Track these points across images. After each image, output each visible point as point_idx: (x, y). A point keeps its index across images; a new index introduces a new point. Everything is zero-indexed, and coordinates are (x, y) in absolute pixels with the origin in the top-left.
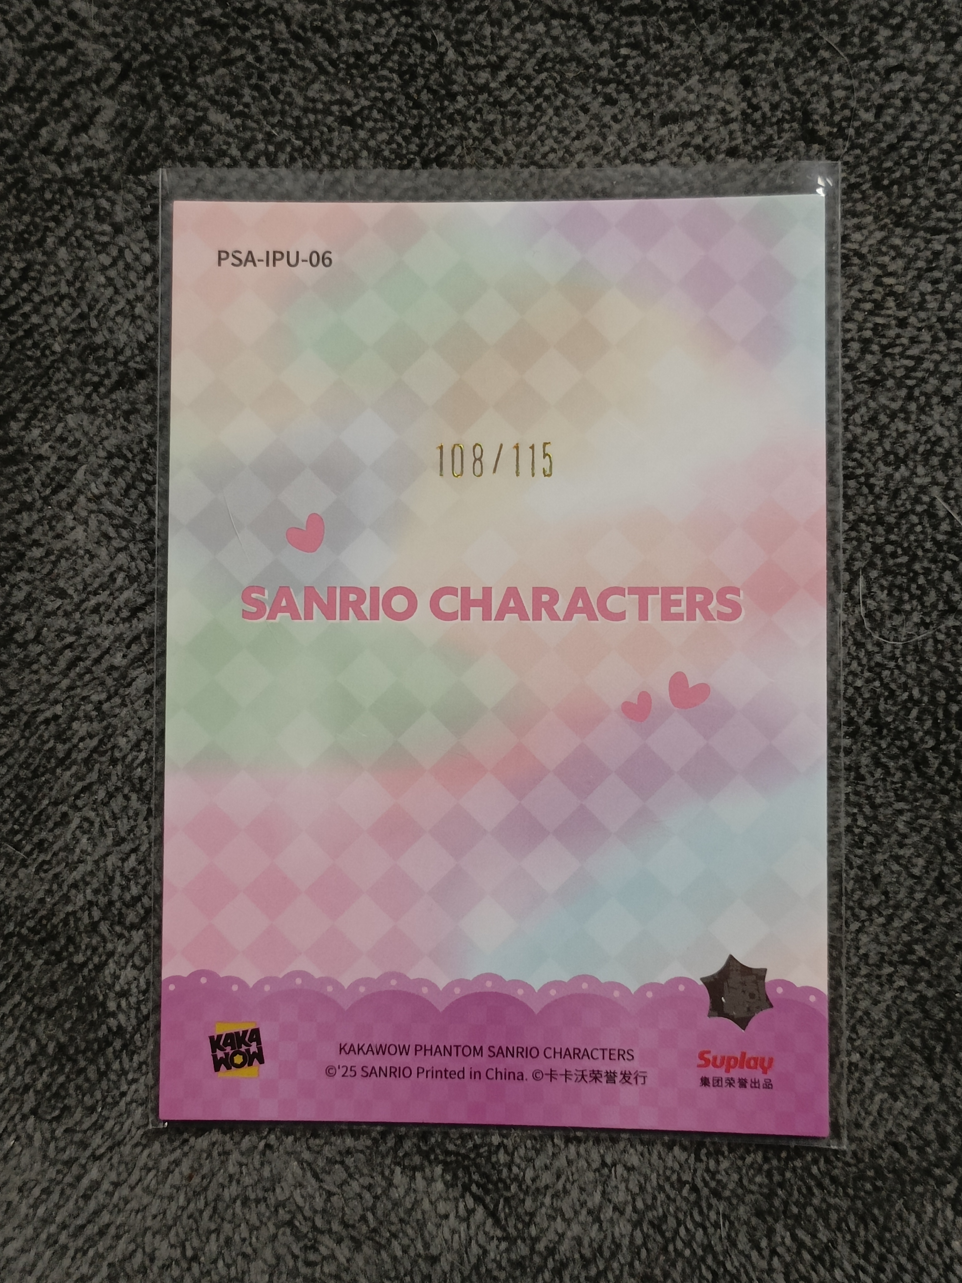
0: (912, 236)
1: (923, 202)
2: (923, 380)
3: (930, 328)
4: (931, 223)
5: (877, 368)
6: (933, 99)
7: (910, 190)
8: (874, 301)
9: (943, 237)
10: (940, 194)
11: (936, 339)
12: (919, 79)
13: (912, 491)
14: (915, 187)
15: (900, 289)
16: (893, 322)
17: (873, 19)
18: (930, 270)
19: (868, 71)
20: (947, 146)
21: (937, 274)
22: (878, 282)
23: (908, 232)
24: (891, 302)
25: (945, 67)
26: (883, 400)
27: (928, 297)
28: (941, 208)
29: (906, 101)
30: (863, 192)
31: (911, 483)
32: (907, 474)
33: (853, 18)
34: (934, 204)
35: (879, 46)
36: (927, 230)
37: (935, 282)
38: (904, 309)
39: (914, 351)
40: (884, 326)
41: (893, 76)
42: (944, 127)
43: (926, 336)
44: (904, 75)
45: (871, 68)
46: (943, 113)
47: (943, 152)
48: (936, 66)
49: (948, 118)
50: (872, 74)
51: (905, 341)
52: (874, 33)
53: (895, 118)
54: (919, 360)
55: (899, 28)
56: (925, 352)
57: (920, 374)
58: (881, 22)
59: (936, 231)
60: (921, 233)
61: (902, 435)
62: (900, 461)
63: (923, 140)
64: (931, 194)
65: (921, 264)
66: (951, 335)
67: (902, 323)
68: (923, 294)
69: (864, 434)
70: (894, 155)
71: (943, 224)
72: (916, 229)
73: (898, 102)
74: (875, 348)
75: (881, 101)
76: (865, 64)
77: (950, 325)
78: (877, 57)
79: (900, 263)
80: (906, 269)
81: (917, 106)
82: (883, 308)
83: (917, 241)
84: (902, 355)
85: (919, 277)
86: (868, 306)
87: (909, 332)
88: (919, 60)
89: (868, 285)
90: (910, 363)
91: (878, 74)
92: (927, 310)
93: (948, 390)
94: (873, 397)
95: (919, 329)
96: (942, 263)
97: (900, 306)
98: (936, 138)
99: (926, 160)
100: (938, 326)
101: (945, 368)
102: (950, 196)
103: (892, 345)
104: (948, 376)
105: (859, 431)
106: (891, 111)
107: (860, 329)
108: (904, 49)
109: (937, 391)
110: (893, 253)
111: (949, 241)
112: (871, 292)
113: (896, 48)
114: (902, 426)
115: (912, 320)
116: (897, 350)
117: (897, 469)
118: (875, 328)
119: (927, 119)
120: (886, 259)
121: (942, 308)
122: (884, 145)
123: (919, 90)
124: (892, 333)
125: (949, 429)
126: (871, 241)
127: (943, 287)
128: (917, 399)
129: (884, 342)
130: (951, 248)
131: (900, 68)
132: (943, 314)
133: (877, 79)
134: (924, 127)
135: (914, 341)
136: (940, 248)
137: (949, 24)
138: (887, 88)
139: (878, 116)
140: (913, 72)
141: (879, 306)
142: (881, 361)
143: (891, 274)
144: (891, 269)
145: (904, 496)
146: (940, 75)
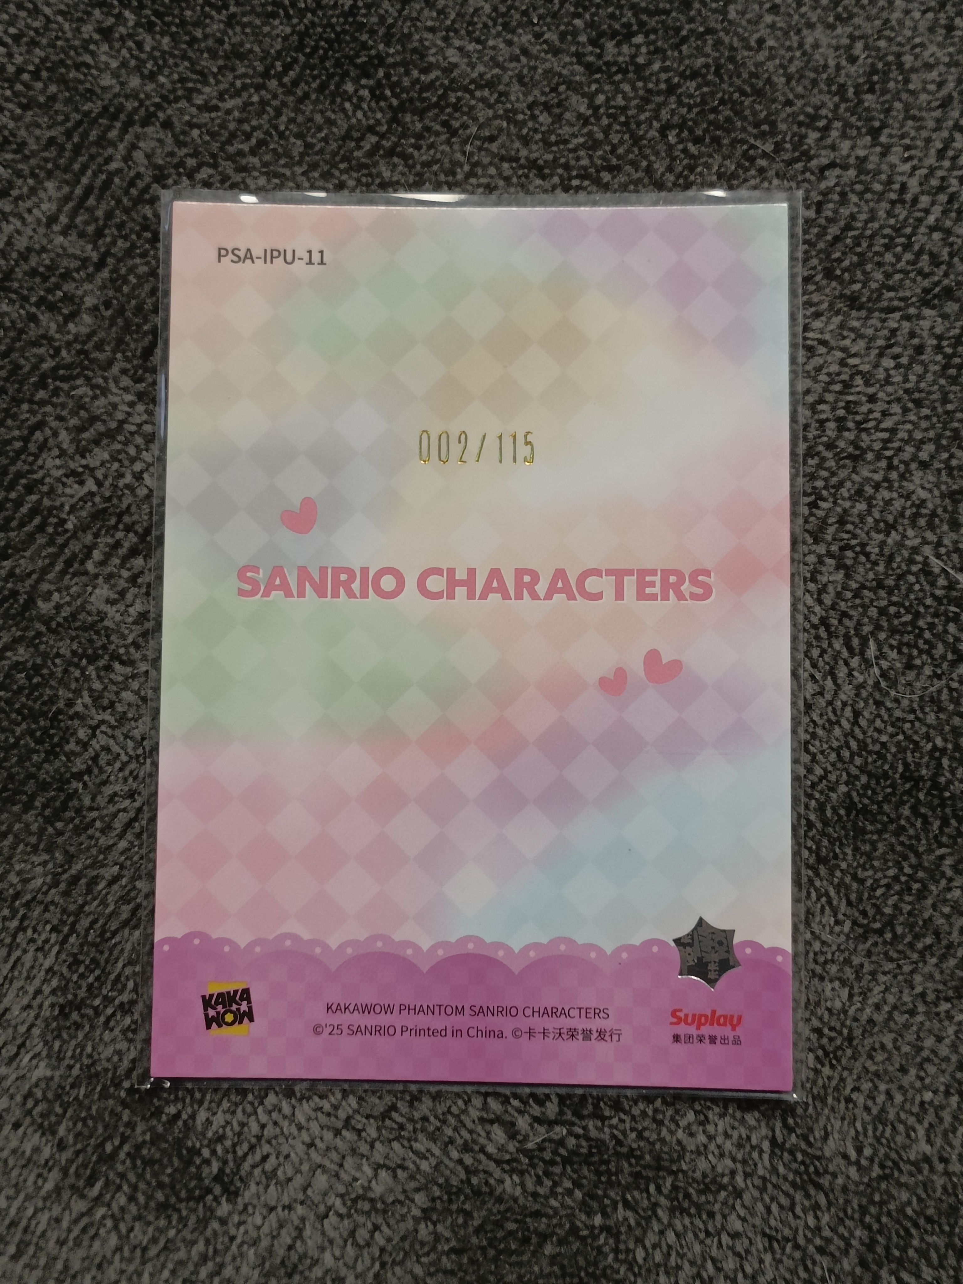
0: (867, 318)
1: (874, 285)
2: (900, 450)
3: (899, 400)
4: (885, 304)
5: (854, 443)
6: (867, 190)
7: (859, 275)
8: (843, 382)
9: (897, 315)
10: (888, 276)
11: (905, 410)
12: (852, 173)
13: (906, 554)
14: (864, 273)
15: (865, 368)
16: (864, 399)
17: (800, 124)
18: (890, 346)
19: (803, 172)
20: (887, 231)
21: (897, 350)
22: (842, 363)
23: (863, 313)
24: (859, 381)
25: (874, 159)
26: (865, 472)
27: (892, 372)
28: (891, 289)
29: (843, 194)
30: (817, 283)
31: (903, 546)
32: (898, 538)
33: (782, 127)
34: (884, 286)
35: (810, 148)
36: (882, 310)
37: (896, 357)
38: (872, 385)
39: (888, 423)
40: (855, 403)
41: (827, 173)
42: (882, 214)
43: (896, 408)
44: (837, 171)
45: (805, 170)
46: (879, 201)
47: (884, 237)
48: (865, 159)
49: (885, 205)
50: (808, 175)
51: (877, 415)
52: (805, 136)
53: (835, 212)
54: (893, 431)
55: (826, 129)
56: (897, 424)
57: (896, 445)
58: (808, 126)
59: (890, 310)
60: (877, 314)
61: (888, 502)
62: (890, 527)
63: (864, 228)
64: (879, 276)
65: (881, 342)
66: (918, 403)
67: (872, 399)
68: (886, 370)
69: (853, 507)
70: (840, 246)
71: (896, 303)
72: (870, 311)
73: (836, 197)
74: (851, 425)
75: (820, 198)
76: (799, 166)
77: (917, 395)
78: (810, 158)
79: (861, 345)
80: (868, 348)
81: (854, 198)
82: (852, 386)
83: (873, 321)
84: (877, 429)
85: (881, 355)
86: (838, 387)
87: (879, 406)
88: (848, 156)
89: (834, 368)
90: (886, 435)
91: (813, 173)
92: (892, 384)
93: (924, 455)
94: (854, 470)
95: (889, 403)
96: (900, 339)
97: (867, 384)
98: (876, 225)
99: (870, 246)
100: (906, 397)
101: (918, 435)
102: (898, 277)
103: (866, 421)
104: (922, 442)
105: (847, 504)
106: (831, 206)
107: (834, 409)
108: (833, 147)
109: (914, 458)
110: (853, 336)
111: (903, 318)
112: (838, 374)
113: (825, 148)
114: (886, 494)
115: (881, 395)
116: (871, 424)
117: (888, 535)
118: (848, 406)
119: (866, 209)
120: (847, 342)
121: (906, 380)
122: (829, 238)
123: (853, 183)
124: (864, 409)
125: (931, 491)
126: (832, 327)
127: (904, 360)
128: (897, 468)
129: (858, 418)
130: (906, 324)
131: (832, 165)
132: (908, 386)
133: (813, 178)
134: (863, 217)
135: (885, 414)
136: (896, 325)
137: (872, 119)
138: (823, 185)
139: (818, 212)
140: (845, 167)
141: (847, 385)
142: (857, 437)
143: (855, 355)
144: (853, 350)
145: (898, 559)
146: (871, 166)
